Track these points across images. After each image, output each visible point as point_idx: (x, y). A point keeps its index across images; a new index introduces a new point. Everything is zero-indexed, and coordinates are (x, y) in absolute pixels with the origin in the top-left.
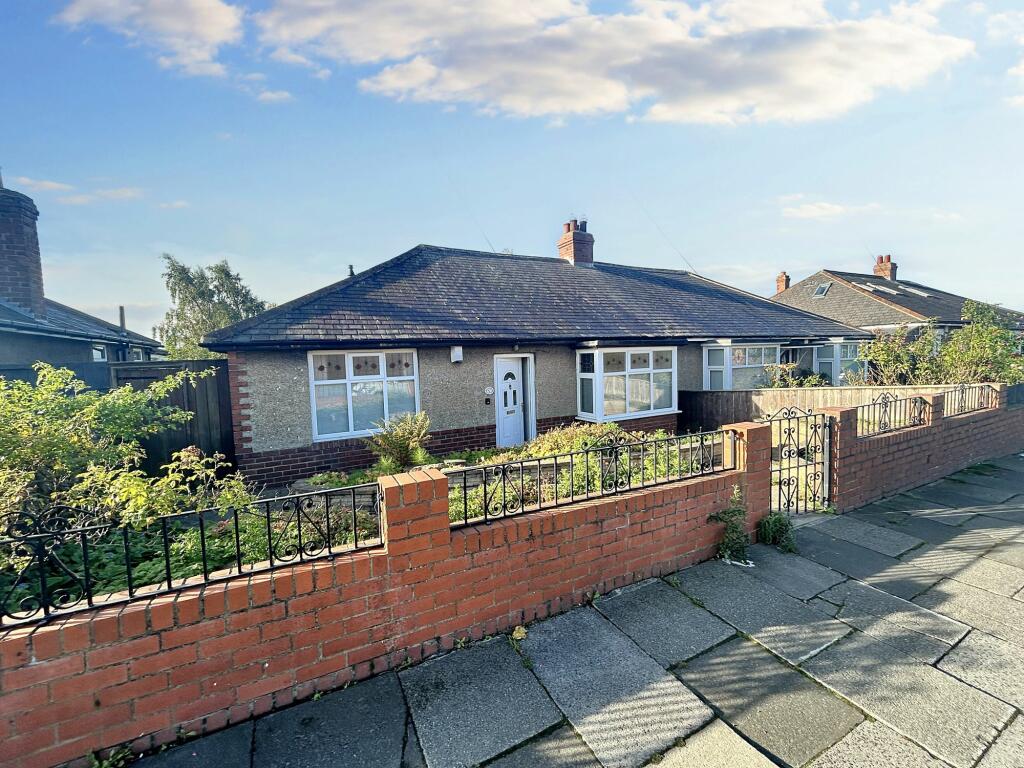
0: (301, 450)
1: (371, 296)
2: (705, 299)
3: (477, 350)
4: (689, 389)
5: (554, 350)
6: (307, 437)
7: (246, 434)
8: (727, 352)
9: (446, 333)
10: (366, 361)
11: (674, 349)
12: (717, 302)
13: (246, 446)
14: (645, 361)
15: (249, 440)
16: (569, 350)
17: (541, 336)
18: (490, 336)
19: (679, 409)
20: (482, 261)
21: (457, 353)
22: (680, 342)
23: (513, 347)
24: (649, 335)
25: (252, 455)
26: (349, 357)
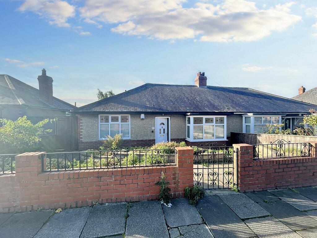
0: (95, 142)
1: (123, 99)
2: (250, 98)
3: (150, 115)
4: (236, 132)
5: (178, 116)
6: (97, 139)
7: (81, 136)
8: (252, 118)
9: (139, 110)
10: (115, 117)
11: (225, 117)
12: (257, 99)
13: (81, 140)
14: (212, 121)
15: (82, 138)
16: (183, 116)
17: (172, 111)
18: (154, 111)
19: (227, 139)
20: (165, 87)
21: (143, 116)
22: (229, 114)
23: (162, 114)
24: (216, 111)
25: (82, 143)
26: (110, 116)
